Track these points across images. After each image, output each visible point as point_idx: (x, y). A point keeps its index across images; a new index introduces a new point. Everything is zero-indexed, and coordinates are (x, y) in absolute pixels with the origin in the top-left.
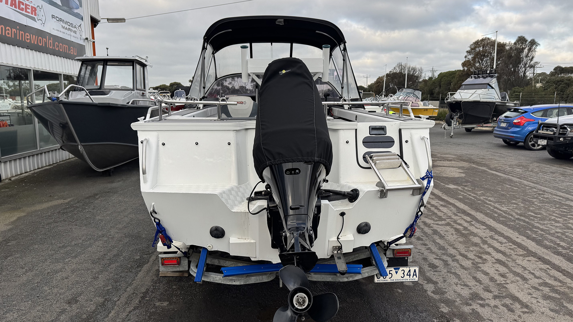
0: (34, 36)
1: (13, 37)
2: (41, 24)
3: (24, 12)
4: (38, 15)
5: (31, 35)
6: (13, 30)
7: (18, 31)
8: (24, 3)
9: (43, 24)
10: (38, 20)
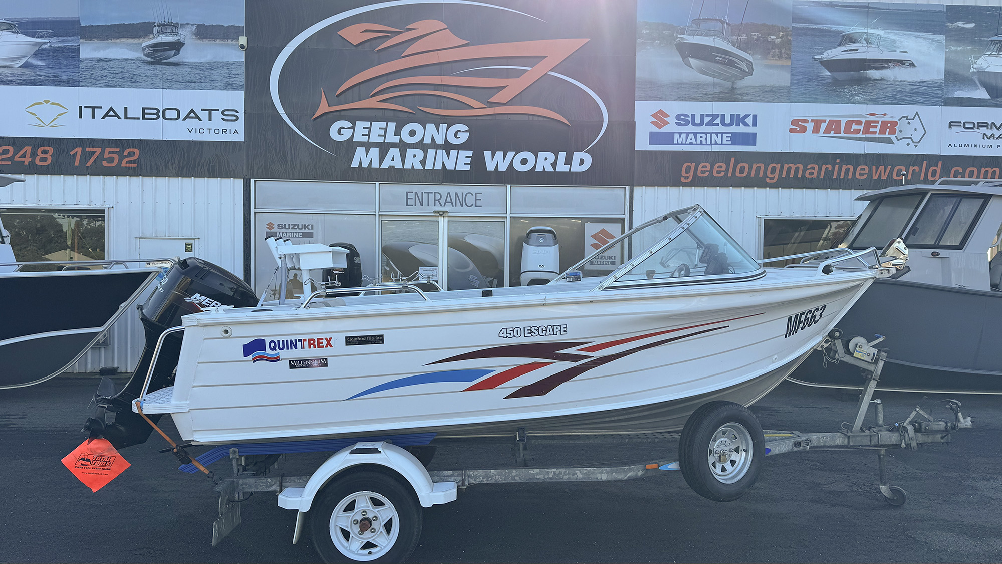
0: (882, 168)
1: (822, 177)
2: (908, 144)
3: (860, 135)
4: (901, 132)
5: (874, 167)
6: (824, 167)
7: (837, 166)
8: (863, 120)
9: (914, 143)
10: (898, 140)
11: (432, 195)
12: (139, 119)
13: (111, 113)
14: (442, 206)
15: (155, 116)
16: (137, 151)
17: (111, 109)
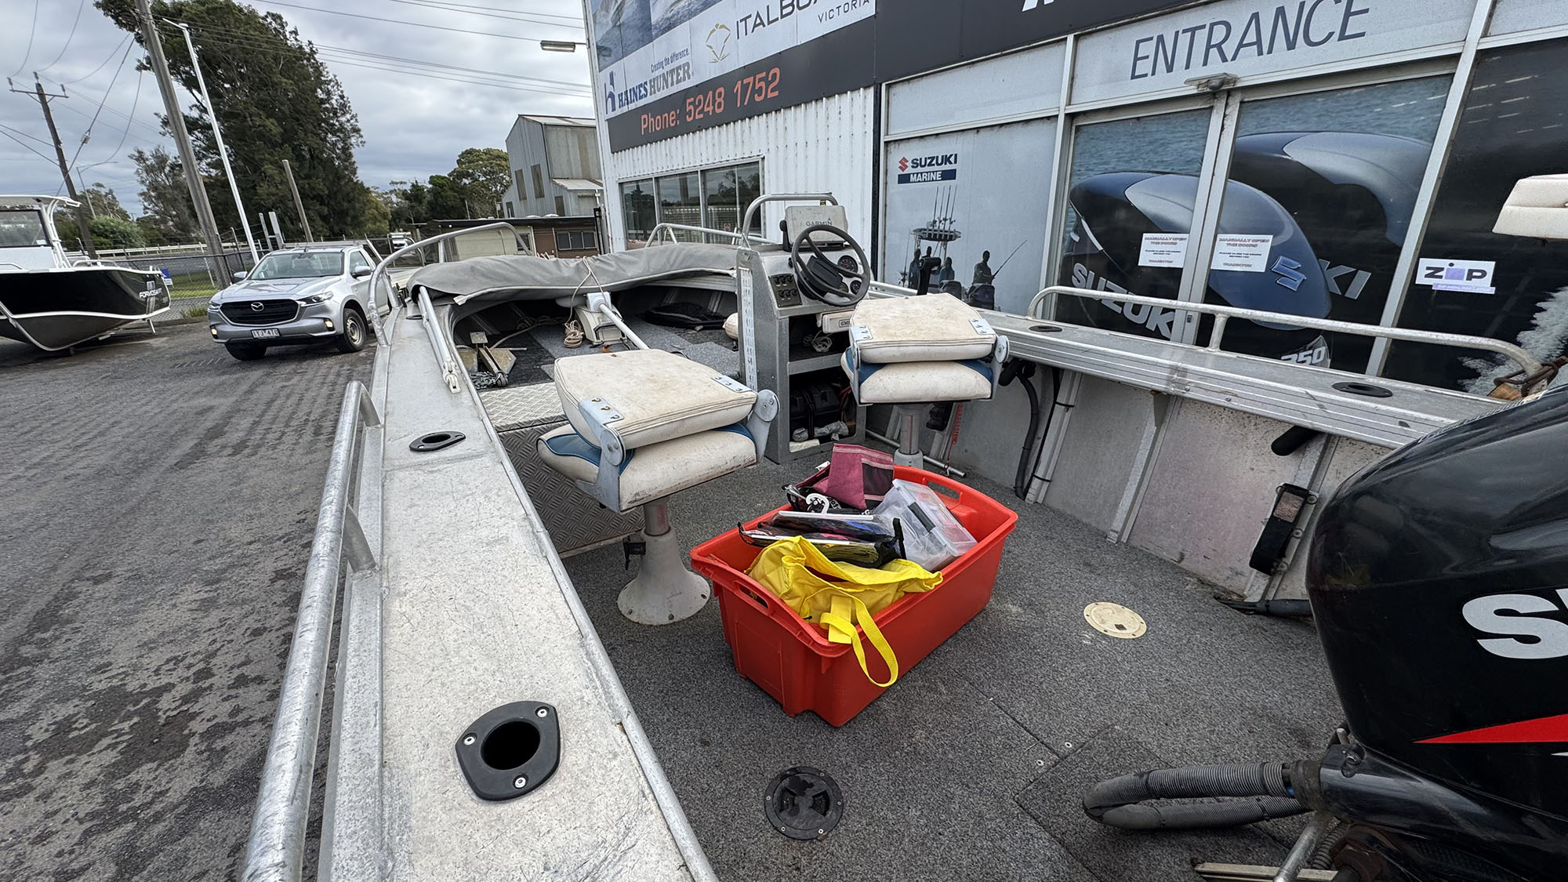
11: (1201, 37)
12: (777, 19)
13: (758, 21)
14: (1224, 60)
15: (791, 8)
16: (777, 70)
17: (758, 15)
